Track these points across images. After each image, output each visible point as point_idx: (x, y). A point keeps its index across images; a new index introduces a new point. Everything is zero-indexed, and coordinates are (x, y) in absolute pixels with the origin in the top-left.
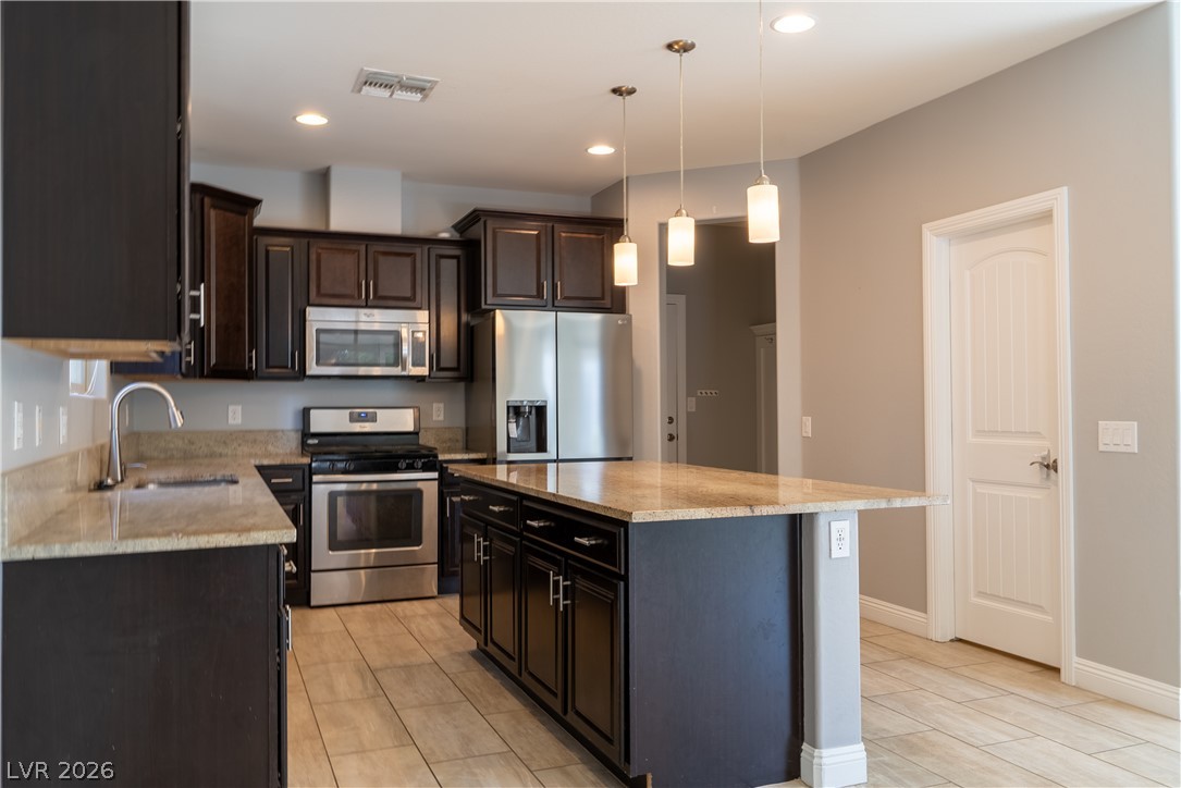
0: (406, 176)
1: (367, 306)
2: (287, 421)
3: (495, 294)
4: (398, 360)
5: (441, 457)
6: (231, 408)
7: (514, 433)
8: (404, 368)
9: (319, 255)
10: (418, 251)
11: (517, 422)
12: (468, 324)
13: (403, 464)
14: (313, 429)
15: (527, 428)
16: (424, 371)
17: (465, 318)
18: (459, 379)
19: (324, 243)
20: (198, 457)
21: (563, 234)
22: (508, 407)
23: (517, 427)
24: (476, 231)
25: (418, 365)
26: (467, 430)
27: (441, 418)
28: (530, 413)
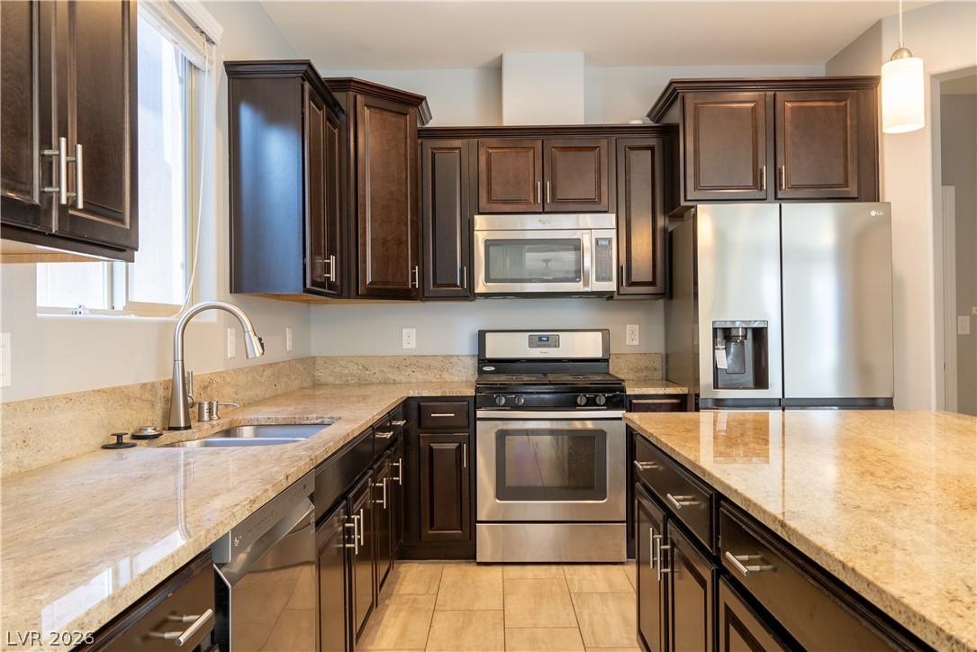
0: (590, 60)
1: (544, 212)
2: (464, 347)
3: (697, 187)
4: (578, 274)
5: (629, 392)
6: (405, 331)
7: (723, 362)
8: (586, 284)
9: (489, 155)
10: (603, 143)
11: (727, 349)
12: (665, 230)
13: (581, 400)
14: (489, 355)
15: (740, 356)
16: (611, 286)
17: (661, 222)
18: (657, 296)
19: (493, 142)
20: (372, 384)
21: (788, 105)
22: (715, 330)
23: (727, 354)
24: (674, 116)
25: (603, 279)
26: (667, 356)
27: (636, 342)
28: (745, 337)
